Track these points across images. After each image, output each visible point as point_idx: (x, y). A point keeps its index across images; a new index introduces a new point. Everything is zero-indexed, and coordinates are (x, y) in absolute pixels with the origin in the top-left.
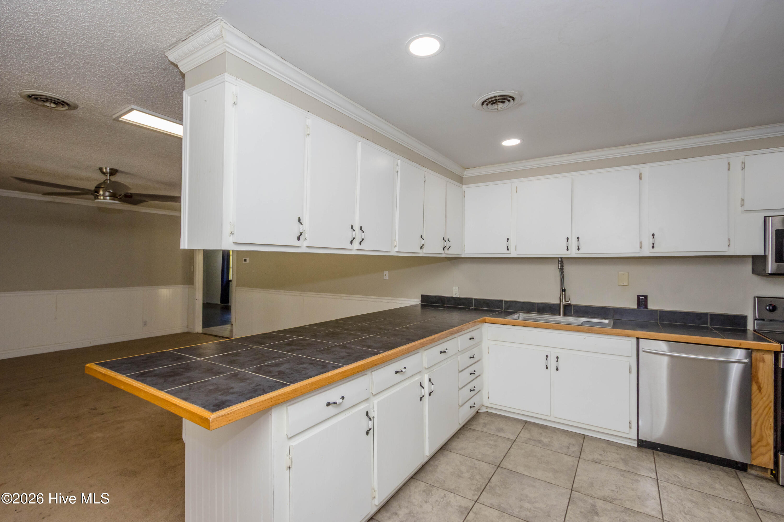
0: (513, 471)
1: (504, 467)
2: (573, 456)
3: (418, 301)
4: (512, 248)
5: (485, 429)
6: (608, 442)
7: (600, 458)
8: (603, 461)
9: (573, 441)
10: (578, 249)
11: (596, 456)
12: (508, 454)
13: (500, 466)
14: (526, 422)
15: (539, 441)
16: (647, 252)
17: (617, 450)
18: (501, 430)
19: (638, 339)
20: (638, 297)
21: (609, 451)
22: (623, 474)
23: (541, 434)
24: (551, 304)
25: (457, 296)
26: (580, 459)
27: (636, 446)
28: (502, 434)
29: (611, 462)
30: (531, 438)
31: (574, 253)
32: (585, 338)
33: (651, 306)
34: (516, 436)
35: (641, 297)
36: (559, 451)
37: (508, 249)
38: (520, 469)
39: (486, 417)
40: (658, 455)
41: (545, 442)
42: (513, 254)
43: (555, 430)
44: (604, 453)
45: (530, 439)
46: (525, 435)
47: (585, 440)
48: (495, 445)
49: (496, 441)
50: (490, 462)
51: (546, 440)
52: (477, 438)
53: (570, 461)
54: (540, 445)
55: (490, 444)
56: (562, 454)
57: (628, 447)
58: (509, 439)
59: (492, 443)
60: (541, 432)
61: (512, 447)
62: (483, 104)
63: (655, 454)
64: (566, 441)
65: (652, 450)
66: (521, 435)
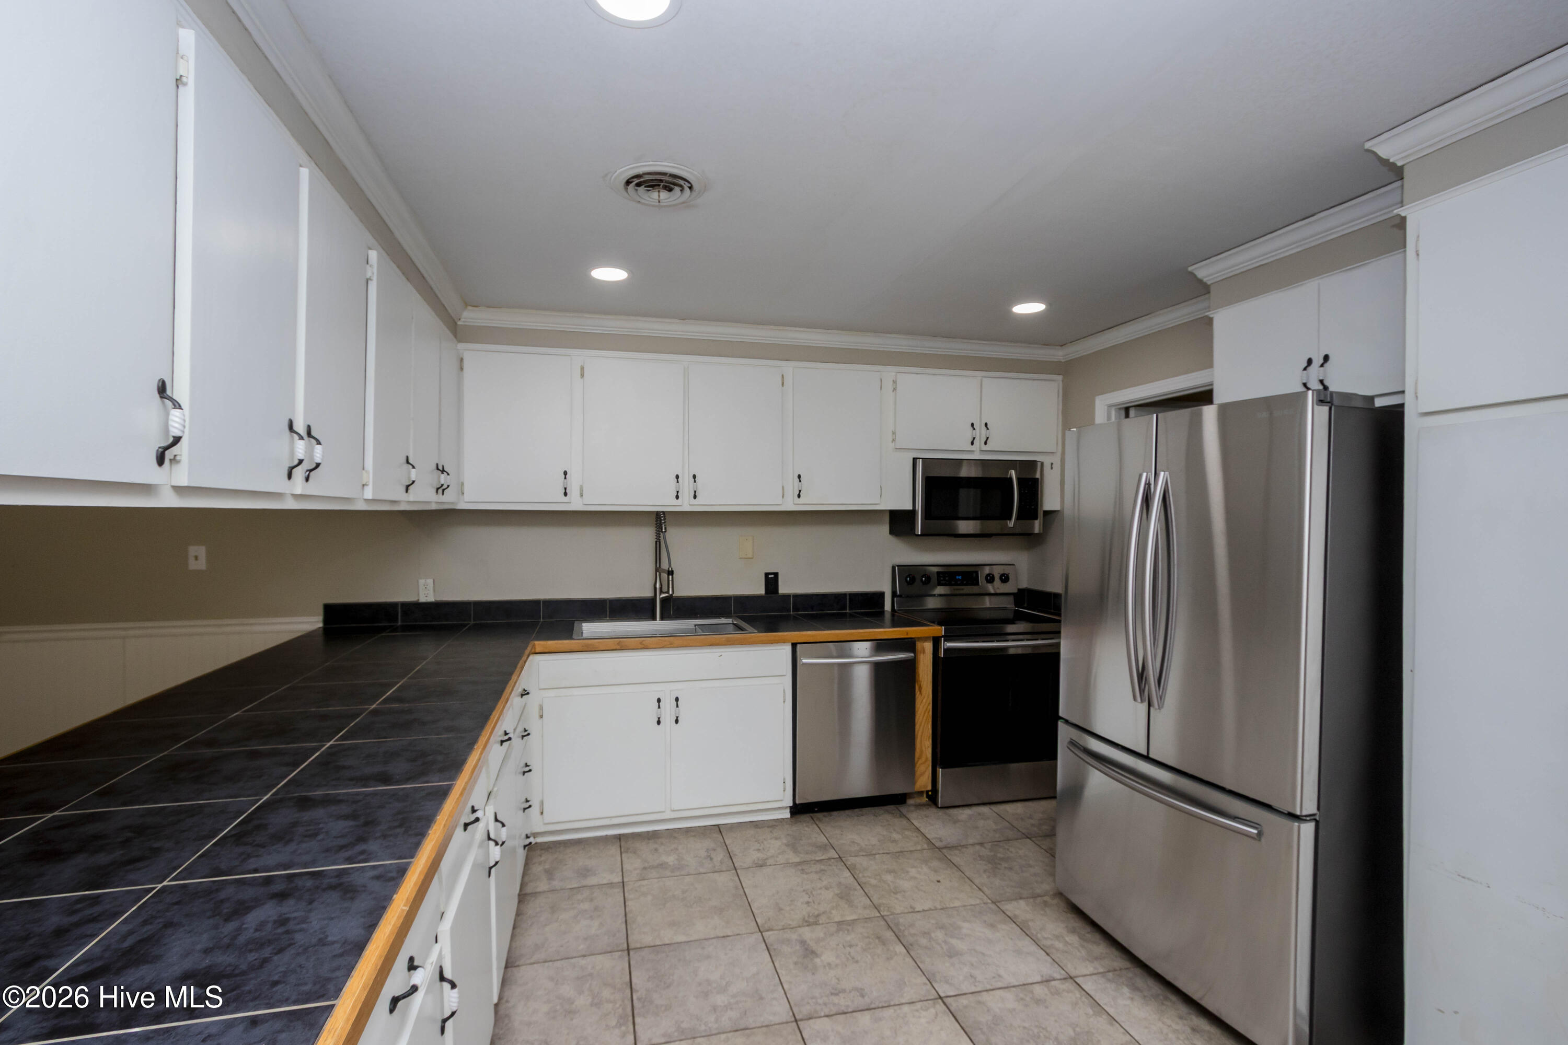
0: (658, 946)
1: (638, 945)
2: (725, 870)
3: (317, 622)
4: (574, 492)
5: (556, 884)
6: (755, 825)
7: (760, 855)
8: (767, 859)
9: (708, 843)
10: (695, 497)
11: (754, 856)
12: (629, 916)
13: (630, 947)
14: (619, 837)
15: (662, 866)
16: (790, 505)
17: (771, 832)
18: (585, 872)
19: (794, 645)
20: (767, 575)
21: (764, 839)
22: (802, 870)
23: (656, 850)
24: (635, 600)
25: (431, 599)
26: (738, 871)
27: (788, 815)
28: (593, 881)
29: (777, 857)
30: (646, 865)
31: (686, 504)
32: (721, 655)
33: (783, 589)
34: (621, 873)
35: (770, 576)
36: (702, 870)
37: (566, 494)
38: (668, 936)
39: (541, 856)
40: (820, 821)
41: (671, 864)
42: (575, 504)
43: (672, 834)
44: (759, 845)
45: (645, 868)
46: (633, 864)
47: (723, 834)
48: (596, 909)
49: (591, 900)
50: (609, 949)
51: (671, 860)
52: (554, 909)
53: (724, 879)
54: (668, 873)
55: (586, 911)
56: (709, 874)
57: (781, 822)
58: (611, 885)
59: (586, 906)
60: (655, 846)
61: (626, 900)
62: (628, 182)
63: (815, 819)
64: (700, 846)
65: (808, 815)
66: (626, 866)
